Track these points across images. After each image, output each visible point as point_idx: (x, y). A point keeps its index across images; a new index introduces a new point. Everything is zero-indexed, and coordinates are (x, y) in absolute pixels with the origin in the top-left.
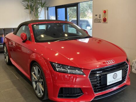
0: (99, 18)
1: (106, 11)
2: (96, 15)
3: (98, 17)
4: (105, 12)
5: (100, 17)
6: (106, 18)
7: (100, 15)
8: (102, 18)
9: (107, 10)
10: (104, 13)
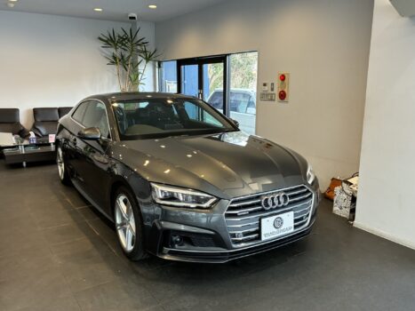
0: (270, 92)
1: (286, 76)
2: (265, 85)
3: (268, 88)
4: (283, 78)
5: (272, 89)
6: (286, 90)
7: (273, 84)
8: (276, 92)
9: (288, 74)
10: (280, 81)
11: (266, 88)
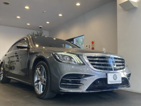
1: (94, 42)
5: (89, 48)
6: (94, 47)
7: (89, 46)
8: (91, 48)
10: (92, 44)
11: (87, 47)
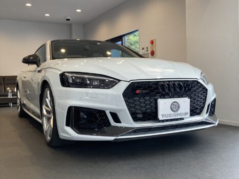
6: (154, 50)
8: (149, 51)
9: (155, 40)
10: (151, 45)
